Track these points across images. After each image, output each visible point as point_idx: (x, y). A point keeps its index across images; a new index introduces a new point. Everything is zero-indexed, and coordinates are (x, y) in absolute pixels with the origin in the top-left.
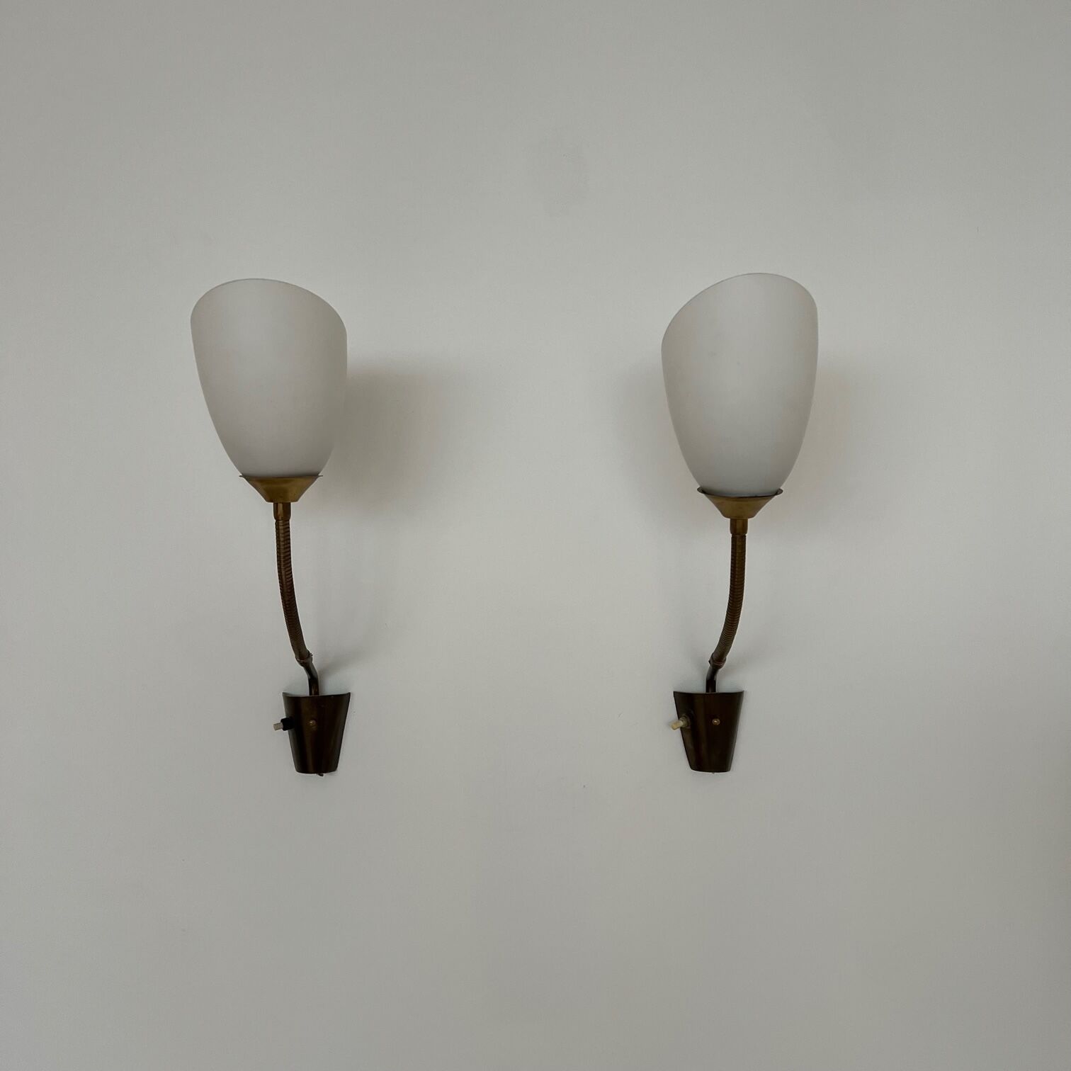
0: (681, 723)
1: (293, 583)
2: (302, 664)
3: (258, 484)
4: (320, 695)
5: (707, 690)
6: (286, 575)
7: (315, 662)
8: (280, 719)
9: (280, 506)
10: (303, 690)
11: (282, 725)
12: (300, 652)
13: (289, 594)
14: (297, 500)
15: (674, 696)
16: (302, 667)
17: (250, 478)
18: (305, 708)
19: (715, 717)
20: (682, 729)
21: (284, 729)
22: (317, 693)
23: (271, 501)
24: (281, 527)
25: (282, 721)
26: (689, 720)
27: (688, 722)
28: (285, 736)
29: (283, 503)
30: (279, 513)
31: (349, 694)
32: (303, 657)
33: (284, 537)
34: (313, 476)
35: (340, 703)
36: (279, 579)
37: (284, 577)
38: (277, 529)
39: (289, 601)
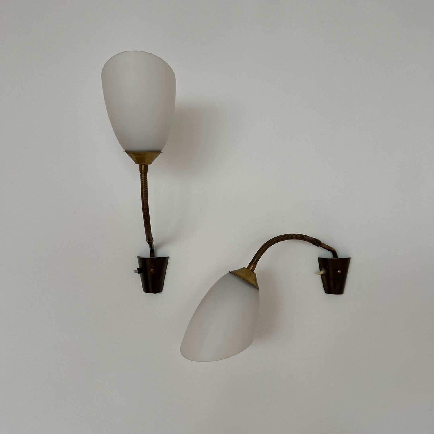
0: (322, 272)
1: (148, 204)
2: (149, 243)
3: (133, 155)
4: (155, 257)
5: (334, 257)
6: (145, 200)
7: (154, 243)
8: (137, 268)
9: (143, 166)
10: (147, 255)
11: (138, 271)
12: (149, 237)
13: (146, 209)
14: (150, 164)
15: (318, 260)
16: (148, 244)
17: (128, 152)
18: (148, 263)
19: (338, 270)
20: (322, 275)
21: (139, 273)
22: (154, 256)
23: (138, 164)
24: (143, 177)
25: (138, 269)
26: (326, 271)
27: (325, 272)
28: (138, 276)
29: (144, 165)
30: (142, 170)
31: (168, 257)
32: (150, 239)
33: (144, 182)
34: (158, 152)
35: (164, 261)
36: (142, 201)
37: (144, 201)
38: (141, 178)
39: (146, 212)
